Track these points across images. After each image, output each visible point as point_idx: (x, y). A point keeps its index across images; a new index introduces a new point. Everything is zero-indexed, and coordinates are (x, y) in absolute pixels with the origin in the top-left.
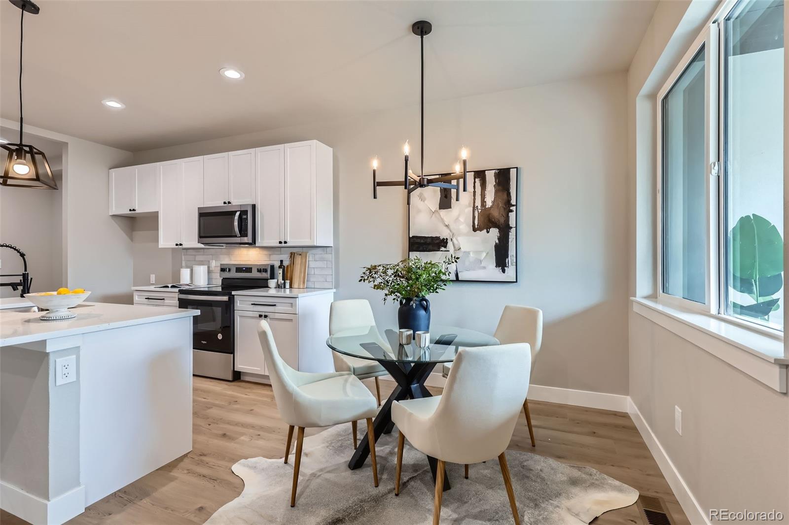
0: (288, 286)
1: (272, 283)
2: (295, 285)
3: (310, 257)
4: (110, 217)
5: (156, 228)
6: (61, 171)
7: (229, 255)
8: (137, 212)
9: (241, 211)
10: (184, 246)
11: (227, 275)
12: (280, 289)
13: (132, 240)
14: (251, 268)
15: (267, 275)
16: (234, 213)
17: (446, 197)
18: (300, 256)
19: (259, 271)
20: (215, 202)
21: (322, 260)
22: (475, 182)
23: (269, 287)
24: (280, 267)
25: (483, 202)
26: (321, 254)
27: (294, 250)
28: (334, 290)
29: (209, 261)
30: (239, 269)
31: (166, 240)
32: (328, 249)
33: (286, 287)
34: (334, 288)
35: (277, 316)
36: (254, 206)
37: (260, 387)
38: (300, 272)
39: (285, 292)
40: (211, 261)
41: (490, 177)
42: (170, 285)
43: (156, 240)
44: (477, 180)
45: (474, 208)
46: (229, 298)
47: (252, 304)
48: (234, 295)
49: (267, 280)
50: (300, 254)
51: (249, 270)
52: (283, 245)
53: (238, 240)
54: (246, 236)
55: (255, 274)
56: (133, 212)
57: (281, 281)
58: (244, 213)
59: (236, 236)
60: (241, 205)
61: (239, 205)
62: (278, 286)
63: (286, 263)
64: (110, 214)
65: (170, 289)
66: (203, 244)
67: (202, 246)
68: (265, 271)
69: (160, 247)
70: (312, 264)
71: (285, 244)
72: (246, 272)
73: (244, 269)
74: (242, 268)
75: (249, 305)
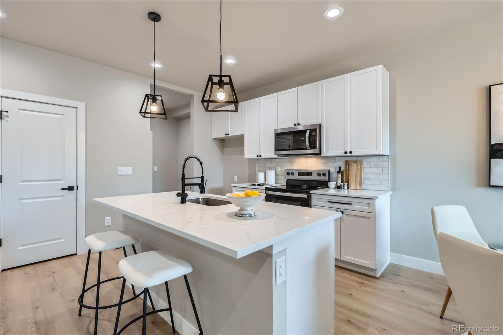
0: (346, 187)
1: (332, 184)
2: (352, 187)
3: (365, 165)
4: (213, 140)
5: (243, 145)
6: (190, 113)
7: (291, 163)
8: (230, 135)
9: (310, 129)
10: (262, 157)
11: (291, 177)
12: (340, 190)
13: (222, 153)
14: (312, 173)
15: (326, 178)
16: (305, 131)
18: (356, 164)
19: (319, 175)
20: (287, 124)
21: (377, 166)
23: (329, 188)
24: (339, 172)
26: (377, 161)
27: (349, 159)
28: (391, 193)
29: (275, 167)
30: (301, 173)
31: (249, 153)
33: (345, 188)
34: (391, 190)
35: (353, 213)
36: (320, 125)
37: (343, 270)
38: (356, 177)
39: (344, 192)
40: (277, 167)
42: (256, 184)
43: (243, 153)
46: (308, 196)
47: (329, 202)
48: (311, 194)
49: (327, 182)
50: (355, 162)
51: (309, 174)
53: (308, 151)
54: (315, 148)
55: (315, 177)
56: (227, 135)
57: (339, 183)
58: (313, 130)
59: (306, 149)
60: (310, 125)
61: (309, 125)
62: (338, 187)
63: (342, 169)
64: (213, 138)
65: (256, 187)
66: (277, 155)
67: (276, 157)
68: (324, 175)
69: (245, 158)
70: (368, 170)
72: (307, 176)
73: (306, 173)
74: (304, 172)
75: (325, 202)
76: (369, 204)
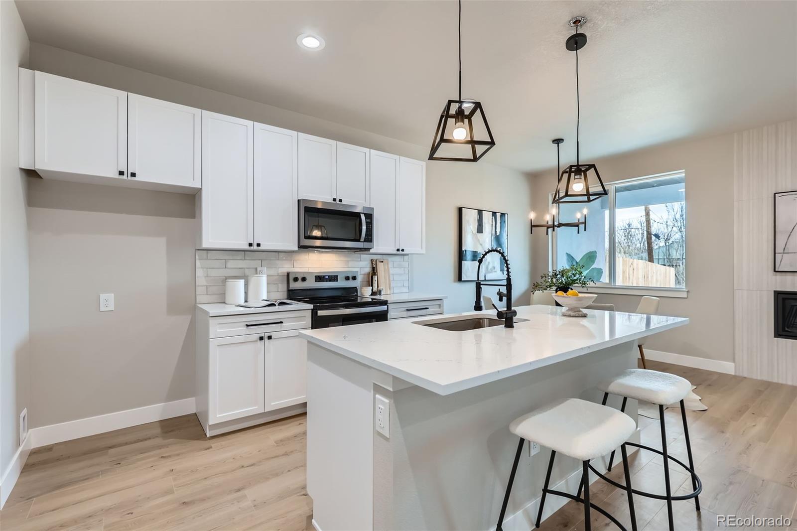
3: (391, 264)
7: (291, 260)
13: (28, 223)
14: (337, 276)
17: (480, 225)
18: (382, 263)
19: (348, 279)
22: (492, 219)
25: (496, 232)
26: (400, 261)
27: (375, 257)
29: (256, 268)
30: (319, 278)
32: (405, 257)
38: (385, 278)
40: (259, 269)
41: (498, 215)
44: (493, 217)
45: (492, 234)
50: (382, 262)
51: (334, 278)
52: (401, 252)
53: (360, 245)
59: (358, 241)
62: (374, 294)
68: (354, 279)
70: (392, 271)
71: (403, 252)
72: (330, 281)
73: (327, 277)
74: (324, 276)
75: (402, 312)
76: (440, 305)
